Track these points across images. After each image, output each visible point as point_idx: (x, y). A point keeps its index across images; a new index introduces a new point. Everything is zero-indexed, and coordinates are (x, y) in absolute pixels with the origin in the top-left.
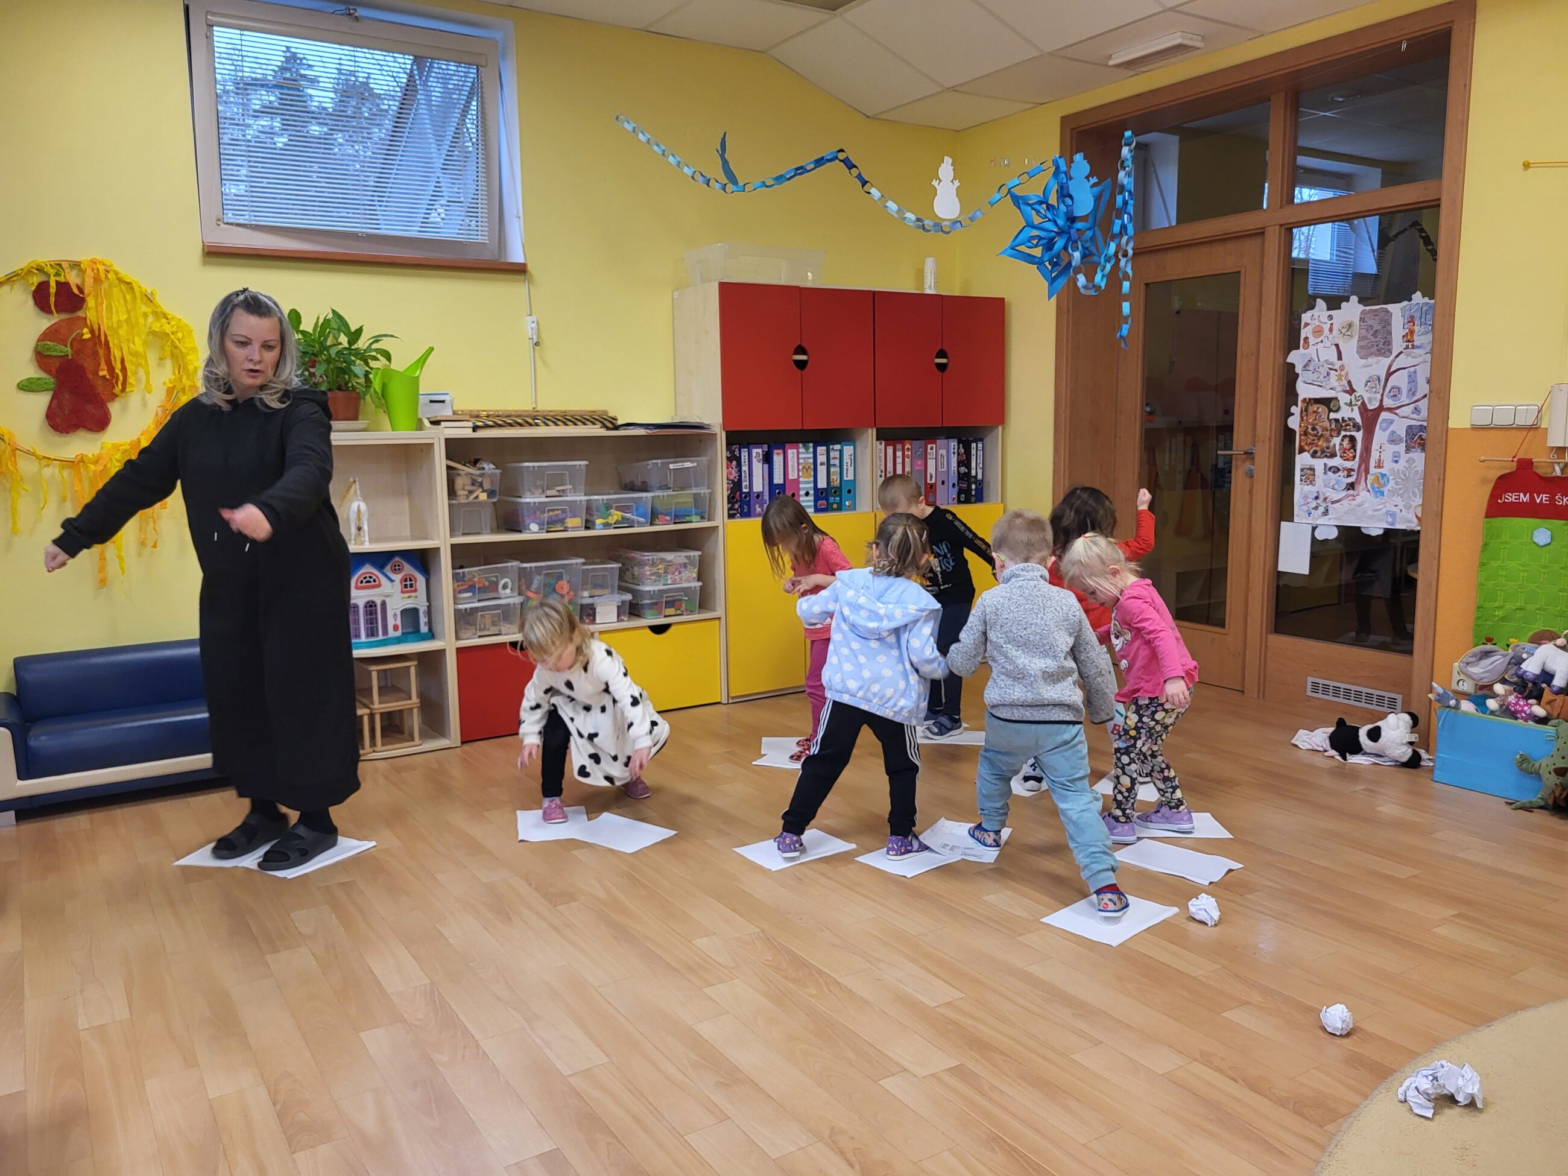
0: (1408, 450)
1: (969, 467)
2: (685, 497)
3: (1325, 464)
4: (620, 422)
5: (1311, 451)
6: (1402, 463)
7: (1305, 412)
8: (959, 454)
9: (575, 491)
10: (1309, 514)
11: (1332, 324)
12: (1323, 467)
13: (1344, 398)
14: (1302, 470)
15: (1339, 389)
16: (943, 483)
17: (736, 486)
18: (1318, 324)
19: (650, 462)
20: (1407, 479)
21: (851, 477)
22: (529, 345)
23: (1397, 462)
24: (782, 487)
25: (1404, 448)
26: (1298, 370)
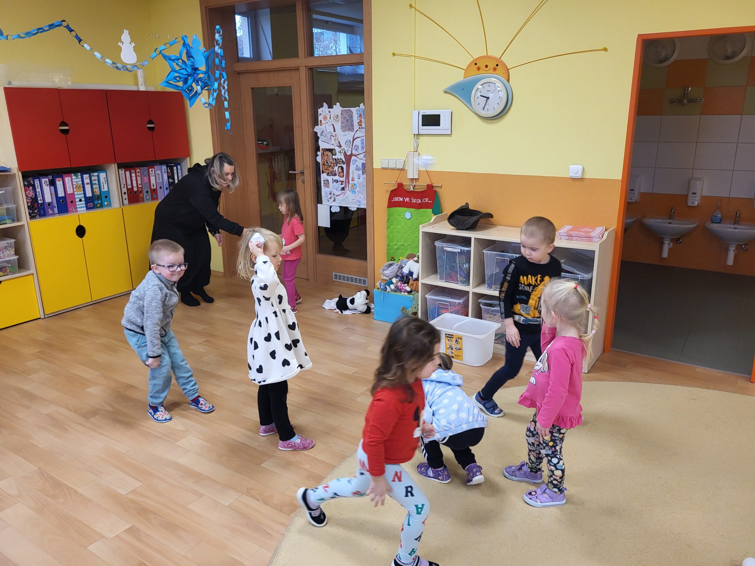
1: (173, 179)
3: (333, 179)
5: (327, 173)
6: (361, 179)
7: (323, 154)
8: (168, 172)
10: (328, 201)
11: (330, 115)
12: (332, 180)
14: (324, 181)
15: (335, 145)
16: (161, 188)
17: (33, 200)
18: (325, 114)
21: (106, 189)
23: (359, 178)
24: (64, 198)
25: (362, 173)
26: (319, 135)
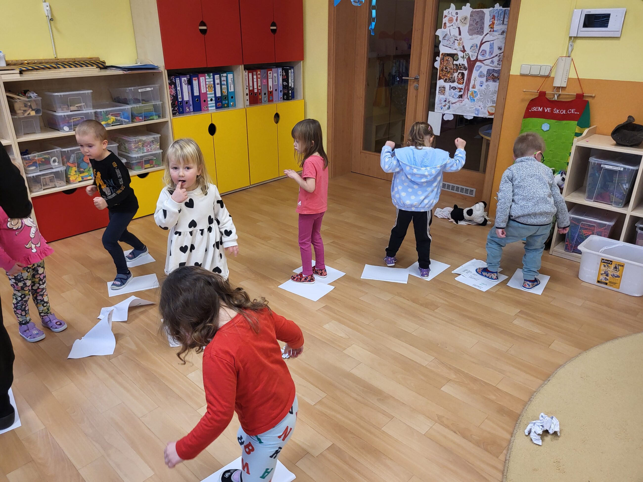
0: (487, 81)
1: (288, 82)
2: (149, 106)
3: (450, 85)
4: (107, 64)
5: (444, 79)
6: (484, 86)
7: (442, 60)
8: (283, 75)
9: (87, 106)
10: (442, 109)
11: (457, 17)
12: (449, 87)
13: (460, 54)
14: (440, 88)
15: (459, 49)
16: (276, 90)
17: (175, 98)
18: (451, 16)
19: (128, 89)
20: (486, 94)
21: (232, 90)
22: (46, 20)
23: (482, 86)
24: (199, 97)
25: (485, 80)
26: (441, 39)
